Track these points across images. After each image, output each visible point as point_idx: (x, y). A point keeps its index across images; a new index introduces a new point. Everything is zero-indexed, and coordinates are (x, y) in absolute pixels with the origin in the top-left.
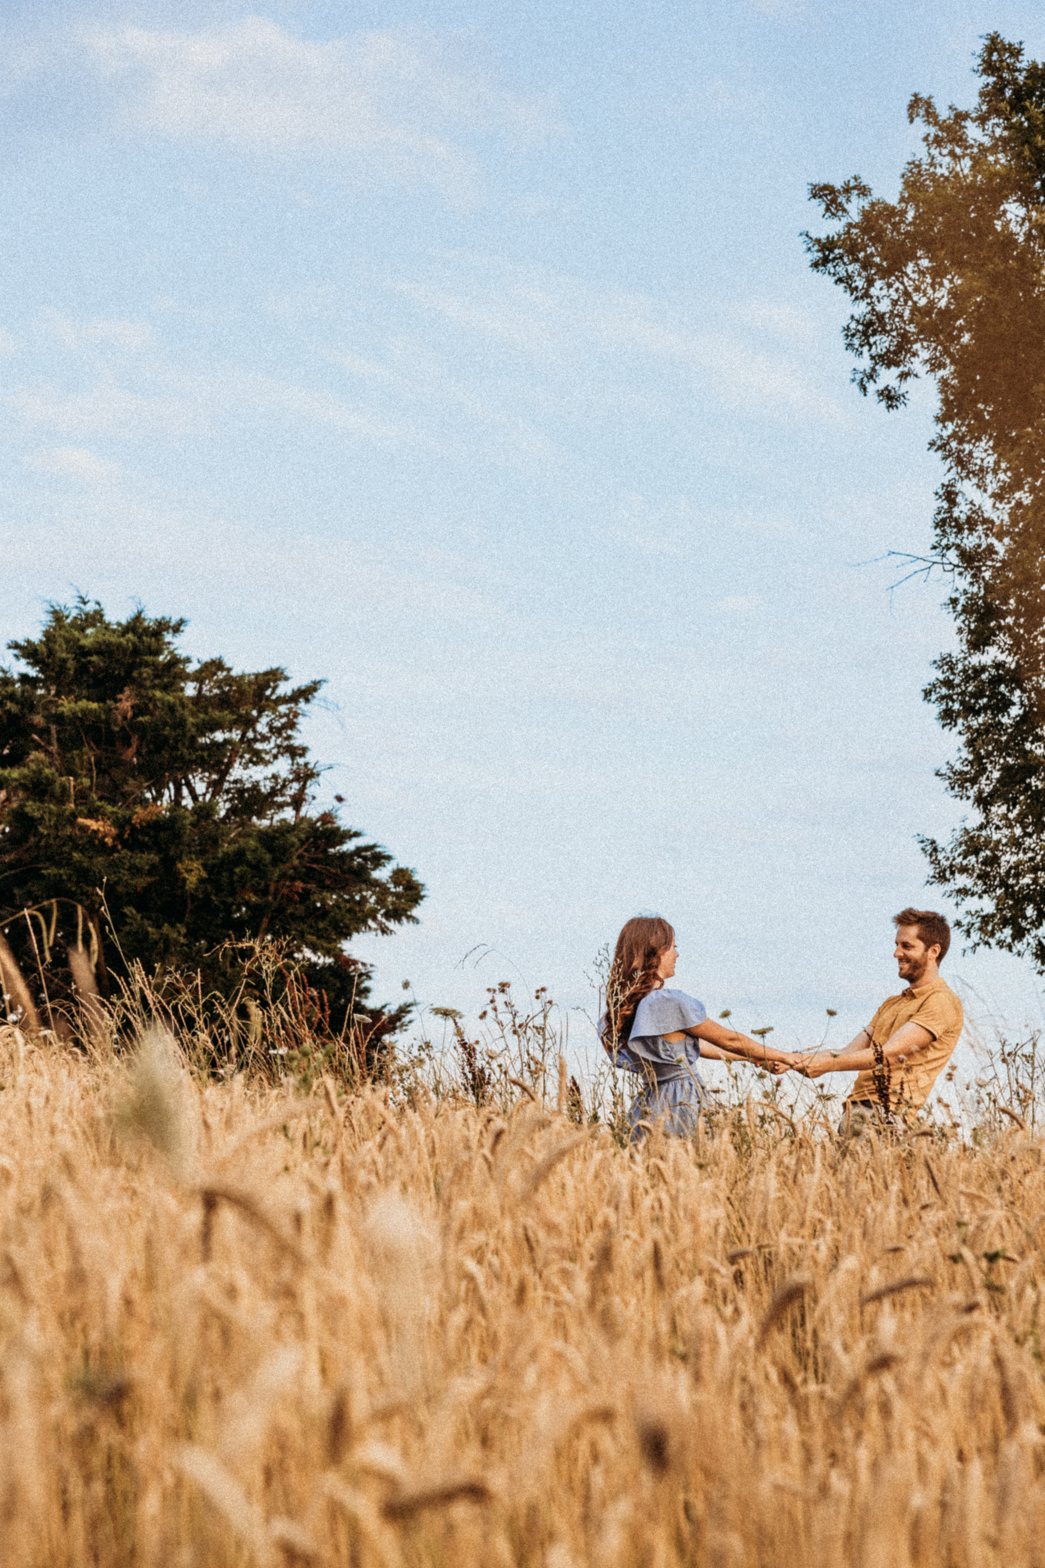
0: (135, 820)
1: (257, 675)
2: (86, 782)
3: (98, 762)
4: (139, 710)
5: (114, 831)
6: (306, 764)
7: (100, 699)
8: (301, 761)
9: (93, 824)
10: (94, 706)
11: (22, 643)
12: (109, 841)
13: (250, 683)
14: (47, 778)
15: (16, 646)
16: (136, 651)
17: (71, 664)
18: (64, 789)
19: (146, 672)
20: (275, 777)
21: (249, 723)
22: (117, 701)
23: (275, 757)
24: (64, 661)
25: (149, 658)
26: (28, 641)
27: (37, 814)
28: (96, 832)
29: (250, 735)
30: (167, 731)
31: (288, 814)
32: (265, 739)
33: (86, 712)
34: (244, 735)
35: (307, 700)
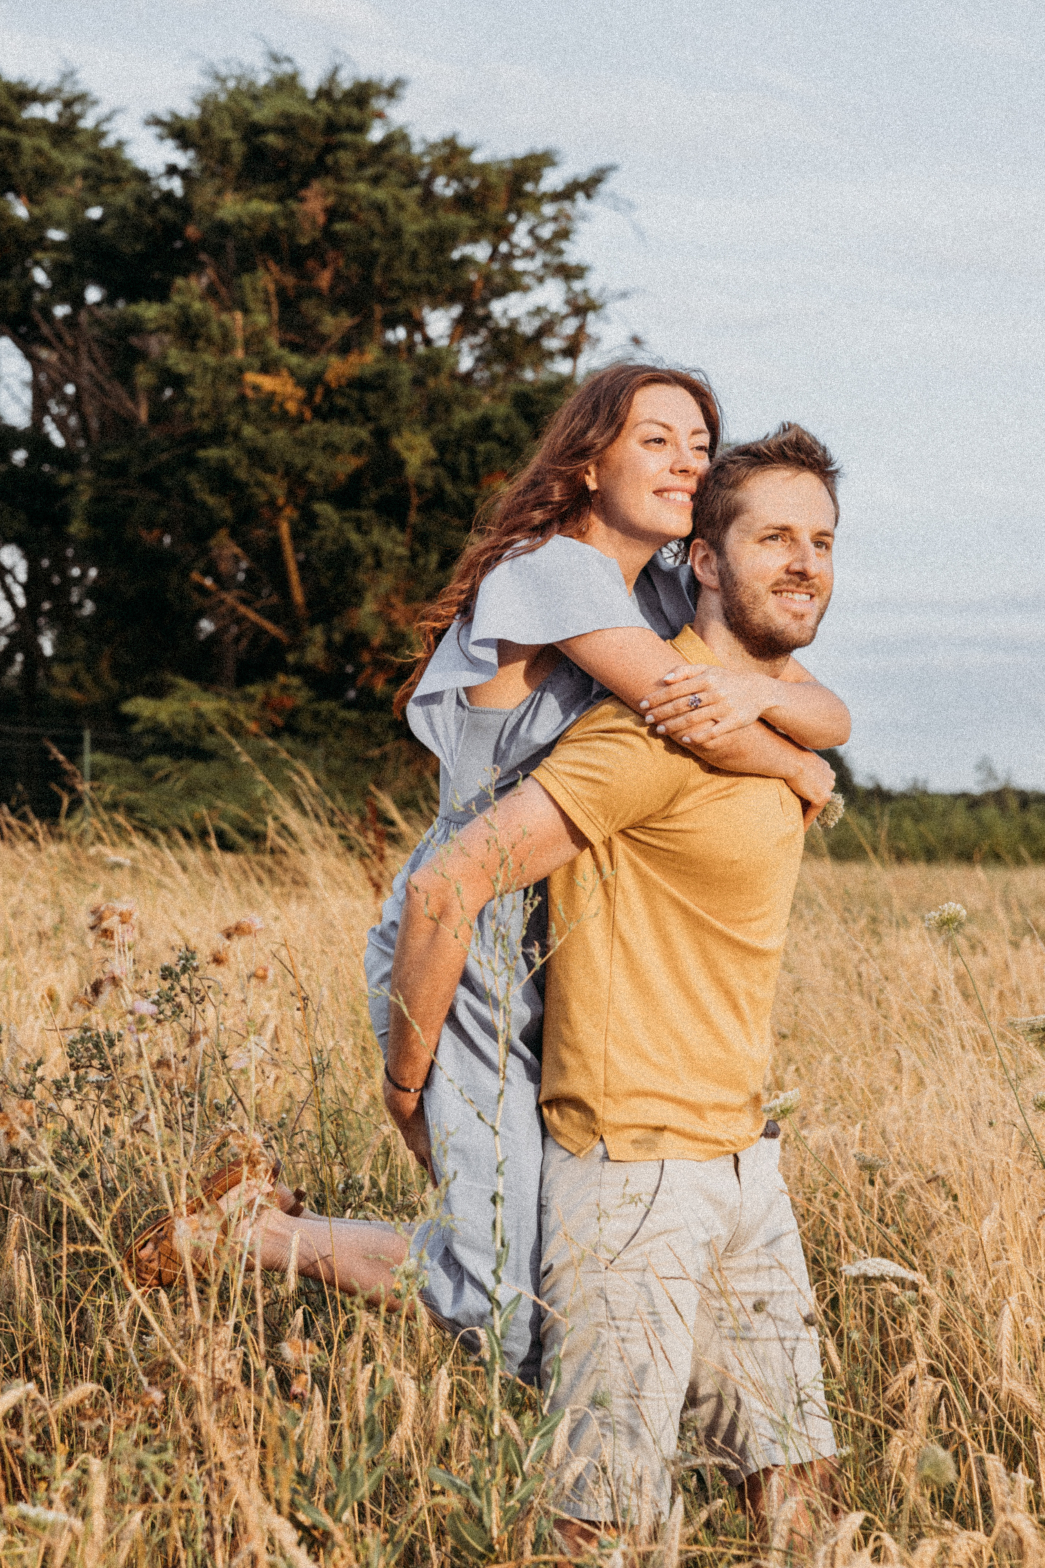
0: (330, 376)
1: (514, 161)
2: (261, 320)
3: (281, 292)
4: (333, 214)
5: (300, 393)
6: (585, 291)
7: (280, 199)
8: (577, 286)
9: (268, 383)
10: (269, 208)
11: (166, 118)
12: (291, 407)
13: (502, 172)
14: (197, 316)
15: (157, 122)
16: (331, 127)
17: (238, 150)
18: (226, 333)
19: (345, 158)
20: (538, 311)
21: (503, 232)
22: (302, 200)
23: (541, 280)
24: (227, 143)
25: (347, 137)
26: (176, 117)
27: (183, 368)
28: (273, 394)
29: (504, 248)
30: (376, 245)
31: (563, 366)
32: (528, 254)
33: (257, 218)
34: (495, 250)
35: (589, 196)
